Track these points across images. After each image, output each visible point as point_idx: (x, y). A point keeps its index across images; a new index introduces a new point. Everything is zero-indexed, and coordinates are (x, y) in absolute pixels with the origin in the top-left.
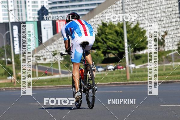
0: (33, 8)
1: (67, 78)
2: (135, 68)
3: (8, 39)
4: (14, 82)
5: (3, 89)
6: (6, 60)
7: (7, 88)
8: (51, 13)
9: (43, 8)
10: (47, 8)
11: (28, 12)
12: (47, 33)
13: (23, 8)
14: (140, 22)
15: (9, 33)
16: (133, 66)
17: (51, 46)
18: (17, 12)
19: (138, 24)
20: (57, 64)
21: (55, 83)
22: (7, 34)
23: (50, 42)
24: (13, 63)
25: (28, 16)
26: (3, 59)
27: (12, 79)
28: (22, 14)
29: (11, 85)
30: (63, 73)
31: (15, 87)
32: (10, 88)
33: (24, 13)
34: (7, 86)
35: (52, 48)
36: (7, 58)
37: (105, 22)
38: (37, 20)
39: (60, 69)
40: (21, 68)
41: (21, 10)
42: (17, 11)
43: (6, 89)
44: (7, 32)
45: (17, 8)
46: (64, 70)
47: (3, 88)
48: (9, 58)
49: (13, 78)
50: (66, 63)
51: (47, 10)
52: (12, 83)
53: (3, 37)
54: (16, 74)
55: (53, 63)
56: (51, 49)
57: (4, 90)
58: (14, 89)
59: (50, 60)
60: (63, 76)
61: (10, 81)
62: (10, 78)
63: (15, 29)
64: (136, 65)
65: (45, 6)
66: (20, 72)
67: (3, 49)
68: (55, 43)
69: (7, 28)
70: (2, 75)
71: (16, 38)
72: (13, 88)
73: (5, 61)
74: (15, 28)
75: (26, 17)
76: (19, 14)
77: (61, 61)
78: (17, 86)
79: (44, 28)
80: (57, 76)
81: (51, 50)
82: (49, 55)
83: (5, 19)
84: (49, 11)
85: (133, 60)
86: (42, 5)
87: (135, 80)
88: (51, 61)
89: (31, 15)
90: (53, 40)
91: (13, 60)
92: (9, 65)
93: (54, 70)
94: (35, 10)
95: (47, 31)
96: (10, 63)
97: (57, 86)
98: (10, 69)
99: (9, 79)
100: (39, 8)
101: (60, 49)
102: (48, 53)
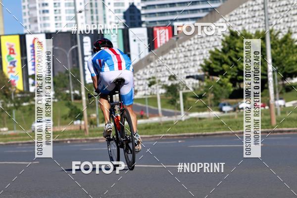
0: (117, 8)
1: (172, 122)
2: (284, 106)
3: (75, 59)
4: (85, 130)
5: (67, 141)
6: (72, 93)
7: (74, 139)
8: (146, 15)
9: (132, 6)
10: (139, 8)
11: (108, 14)
12: (139, 48)
13: (100, 8)
14: (293, 30)
15: (77, 48)
16: (281, 102)
17: (145, 71)
18: (89, 15)
19: (290, 33)
20: (155, 99)
21: (152, 131)
22: (73, 51)
23: (143, 63)
24: (84, 98)
25: (108, 20)
26: (68, 92)
27: (81, 124)
28: (97, 17)
29: (80, 134)
30: (165, 114)
31: (87, 138)
32: (79, 138)
33: (100, 15)
34: (74, 136)
35: (148, 73)
36: (74, 90)
37: (234, 30)
38: (123, 27)
39: (160, 108)
40: (95, 106)
41: (97, 10)
42: (89, 12)
43: (71, 141)
44: (74, 47)
45: (89, 8)
46: (166, 110)
47: (66, 139)
48: (77, 90)
49: (83, 122)
50: (170, 98)
51: (139, 11)
52: (80, 131)
53: (66, 55)
54: (89, 116)
55: (149, 99)
56: (146, 74)
57: (69, 142)
58: (85, 141)
59: (144, 93)
60: (166, 119)
61: (78, 128)
62: (78, 122)
63: (87, 42)
64: (287, 101)
65: (136, 4)
66: (94, 113)
67: (67, 75)
68: (152, 64)
69: (73, 40)
70: (66, 119)
71: (87, 56)
72: (84, 138)
73: (70, 94)
74: (87, 40)
75: (105, 22)
76: (92, 17)
77: (162, 94)
78: (90, 136)
79: (135, 41)
80: (156, 119)
81: (145, 77)
82: (142, 85)
83: (71, 25)
84: (143, 12)
85: (281, 93)
86: (131, 2)
87: (285, 127)
88: (145, 95)
89: (113, 19)
90: (148, 61)
91: (83, 93)
92: (77, 101)
93: (150, 109)
94: (119, 11)
95: (139, 44)
96: (78, 98)
97: (155, 135)
98: (78, 107)
99: (77, 125)
100: (126, 7)
101: (159, 75)
102: (140, 82)
